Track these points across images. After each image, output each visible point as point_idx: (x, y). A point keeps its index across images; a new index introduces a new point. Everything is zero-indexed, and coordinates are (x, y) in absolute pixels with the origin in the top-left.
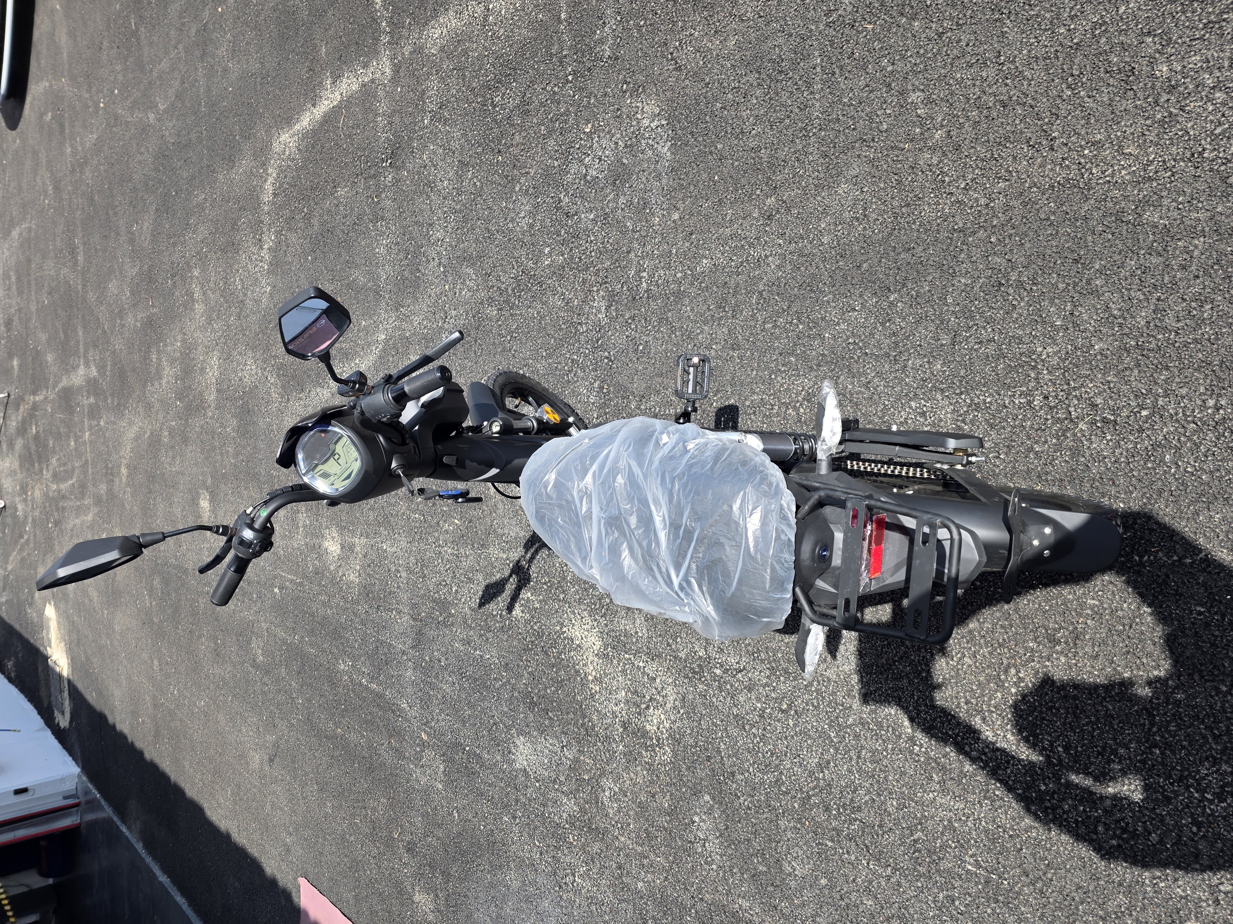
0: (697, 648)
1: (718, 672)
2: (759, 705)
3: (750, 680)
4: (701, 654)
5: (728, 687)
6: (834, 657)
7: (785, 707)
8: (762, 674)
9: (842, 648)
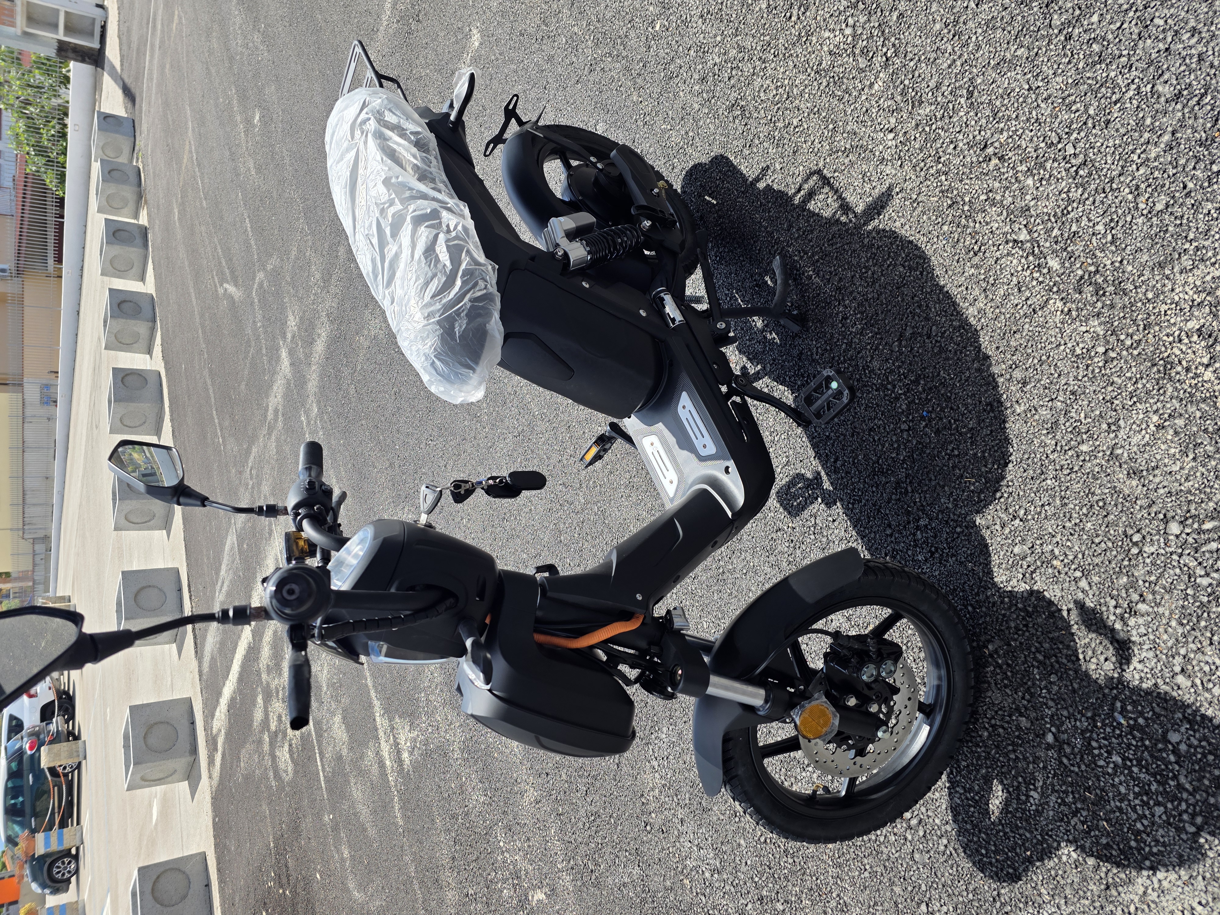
0: (1059, 317)
1: (1054, 263)
2: (1030, 181)
3: (1012, 222)
4: (1059, 304)
5: (1056, 232)
6: (890, 189)
7: (995, 161)
8: (988, 219)
9: (876, 193)
